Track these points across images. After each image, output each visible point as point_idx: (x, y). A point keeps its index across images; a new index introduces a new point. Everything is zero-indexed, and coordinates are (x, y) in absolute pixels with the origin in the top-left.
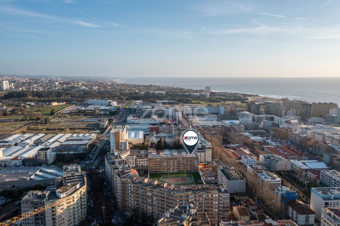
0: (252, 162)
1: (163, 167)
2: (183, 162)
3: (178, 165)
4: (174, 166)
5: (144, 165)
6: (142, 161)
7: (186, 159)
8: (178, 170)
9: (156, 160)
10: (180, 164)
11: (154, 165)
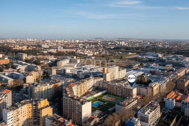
0: (170, 103)
1: (114, 90)
2: (124, 90)
3: (122, 92)
4: (119, 92)
5: (106, 87)
6: (105, 85)
7: (126, 89)
8: (122, 94)
9: (111, 86)
10: (122, 91)
11: (110, 89)
